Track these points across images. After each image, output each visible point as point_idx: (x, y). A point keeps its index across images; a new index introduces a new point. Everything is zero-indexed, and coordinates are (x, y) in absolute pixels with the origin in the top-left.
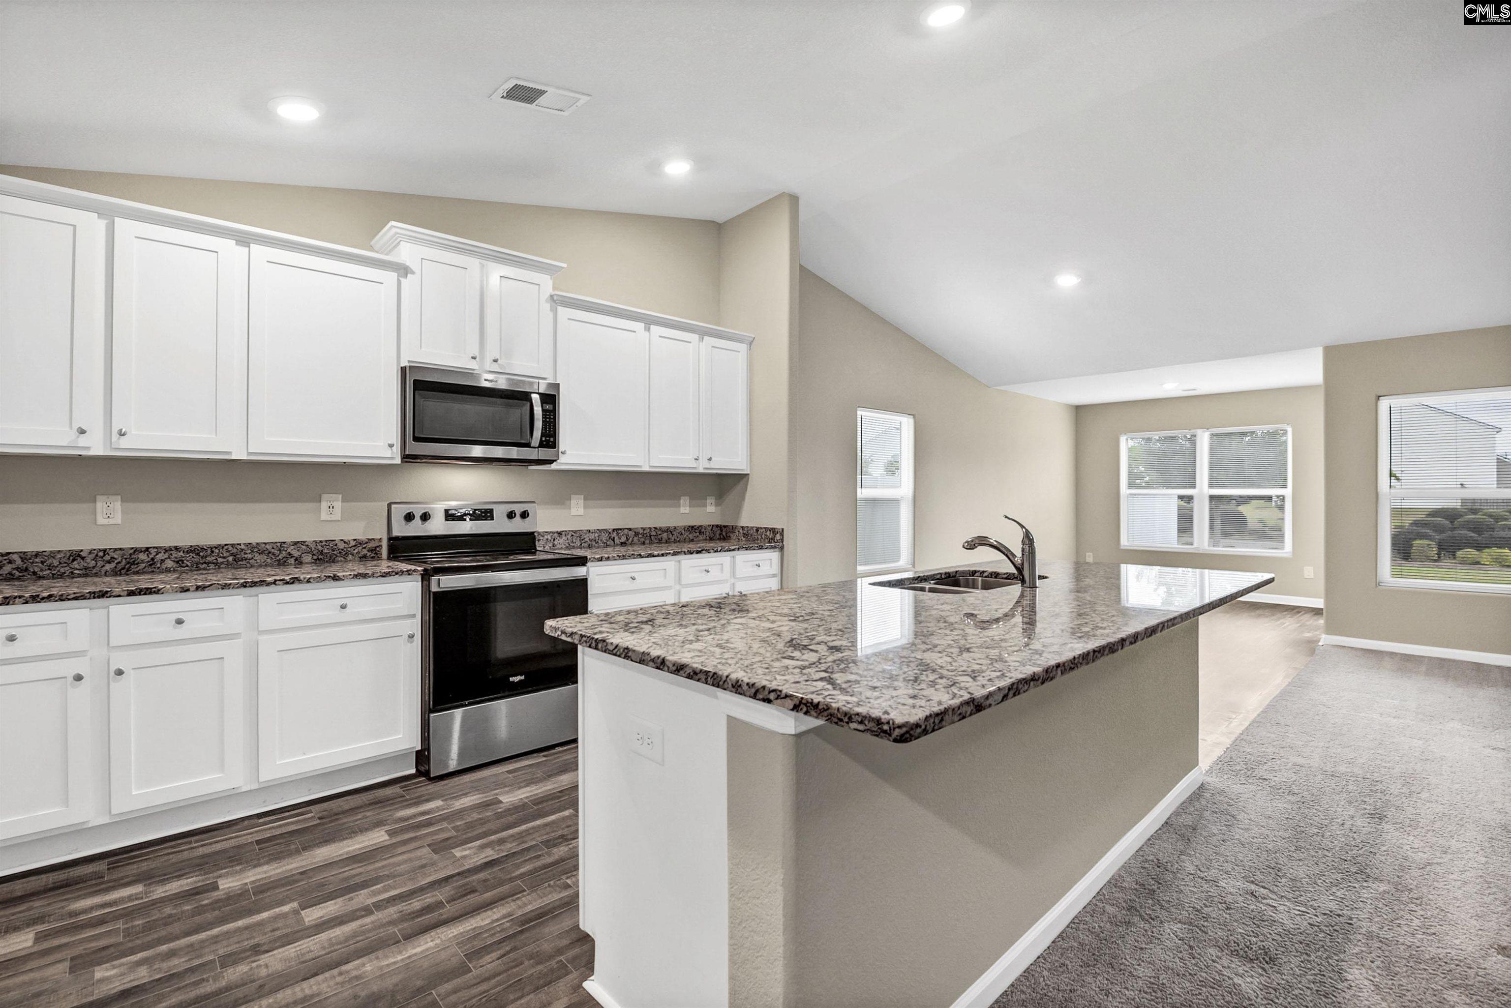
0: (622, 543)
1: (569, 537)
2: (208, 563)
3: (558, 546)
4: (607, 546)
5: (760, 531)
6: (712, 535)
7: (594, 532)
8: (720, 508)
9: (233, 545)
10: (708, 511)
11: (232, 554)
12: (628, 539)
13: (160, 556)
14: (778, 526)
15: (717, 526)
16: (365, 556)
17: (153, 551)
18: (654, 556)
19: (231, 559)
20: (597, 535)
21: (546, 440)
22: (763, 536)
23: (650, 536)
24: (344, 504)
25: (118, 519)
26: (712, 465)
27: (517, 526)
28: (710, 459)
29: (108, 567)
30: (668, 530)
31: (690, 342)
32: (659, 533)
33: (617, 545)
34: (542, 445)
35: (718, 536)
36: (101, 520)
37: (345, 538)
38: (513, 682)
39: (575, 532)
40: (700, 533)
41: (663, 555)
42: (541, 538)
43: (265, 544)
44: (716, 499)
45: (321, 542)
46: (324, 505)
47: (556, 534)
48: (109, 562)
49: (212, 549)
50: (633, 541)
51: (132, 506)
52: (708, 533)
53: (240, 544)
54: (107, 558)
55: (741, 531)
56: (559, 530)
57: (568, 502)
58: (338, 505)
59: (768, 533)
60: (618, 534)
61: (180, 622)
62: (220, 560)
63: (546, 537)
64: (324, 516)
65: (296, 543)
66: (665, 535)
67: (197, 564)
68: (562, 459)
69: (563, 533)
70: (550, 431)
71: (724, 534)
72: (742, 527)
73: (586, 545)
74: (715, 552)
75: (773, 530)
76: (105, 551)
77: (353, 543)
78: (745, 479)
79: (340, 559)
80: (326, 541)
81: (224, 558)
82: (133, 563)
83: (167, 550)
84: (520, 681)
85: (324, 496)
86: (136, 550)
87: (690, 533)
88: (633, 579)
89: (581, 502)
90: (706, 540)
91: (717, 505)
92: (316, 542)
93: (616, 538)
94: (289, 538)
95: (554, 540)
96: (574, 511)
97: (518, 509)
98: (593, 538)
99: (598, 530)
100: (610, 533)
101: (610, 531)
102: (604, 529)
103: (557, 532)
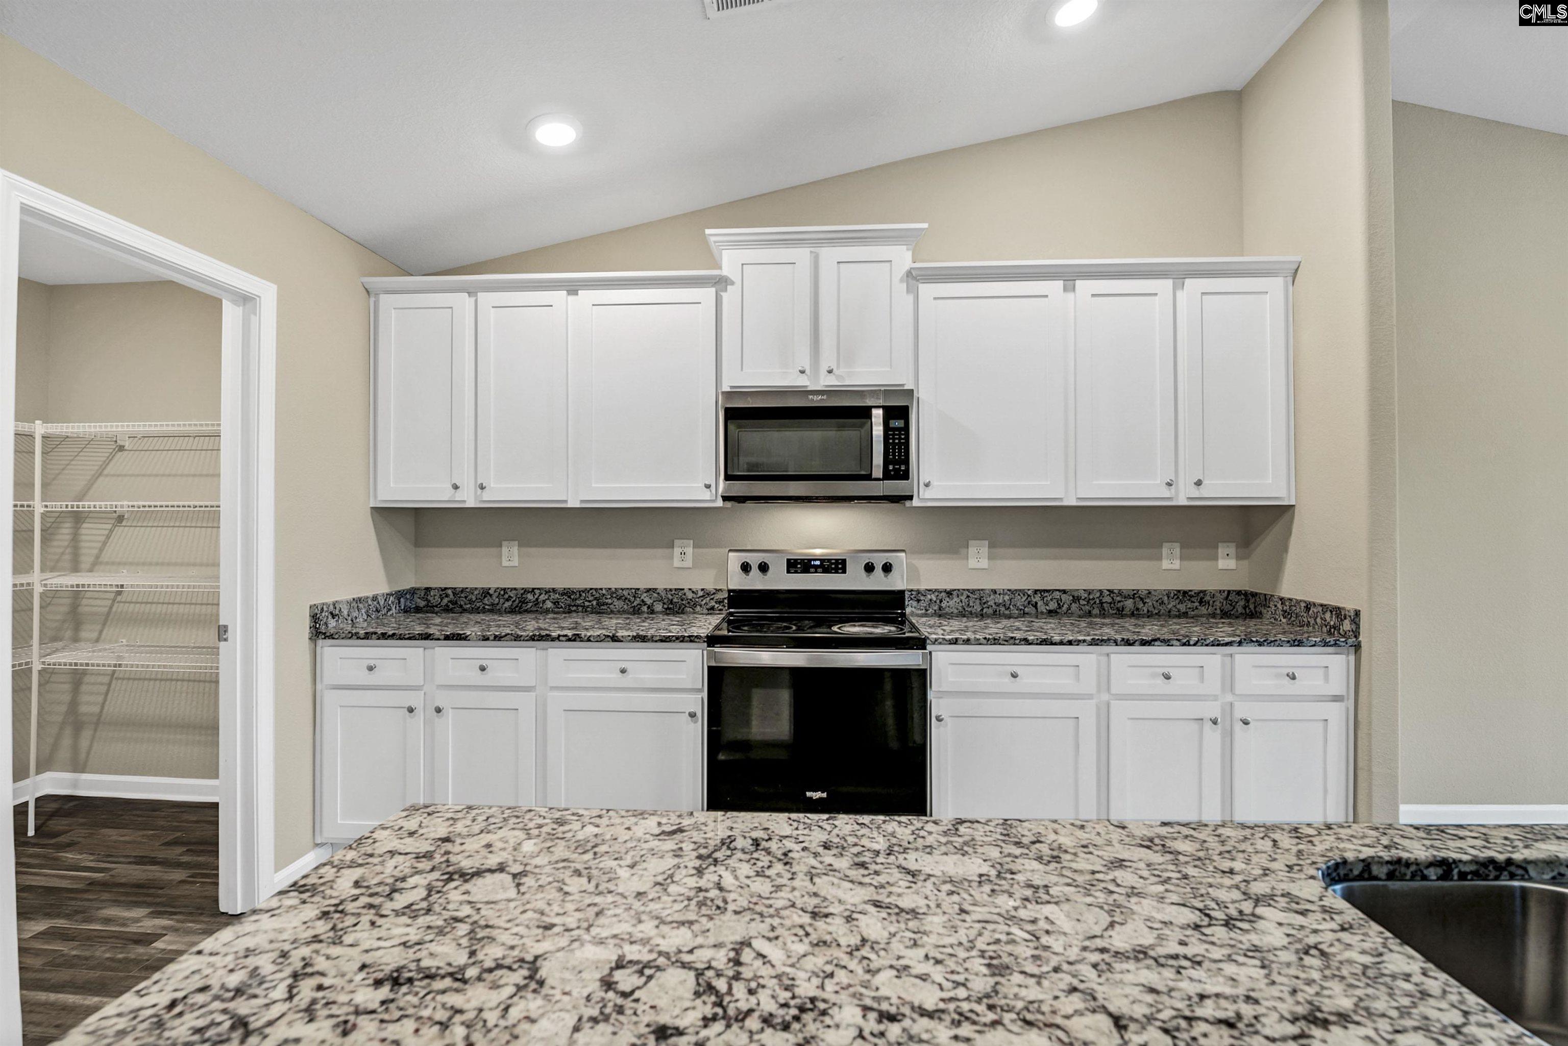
0: (1050, 612)
1: (963, 598)
2: (577, 606)
3: (947, 610)
4: (1025, 614)
5: (1313, 610)
6: (1227, 607)
7: (1004, 593)
8: (1245, 563)
9: (596, 590)
10: (1220, 567)
11: (595, 599)
12: (1060, 607)
13: (542, 597)
14: (1349, 605)
15: (1239, 593)
16: (712, 608)
17: (537, 592)
18: (1052, 644)
19: (594, 603)
20: (1007, 598)
21: (894, 469)
22: (1319, 620)
23: (1101, 603)
24: (696, 550)
25: (515, 563)
26: (1204, 492)
27: (877, 582)
28: (1199, 483)
29: (507, 604)
30: (1134, 595)
31: (1156, 294)
32: (1119, 599)
33: (1042, 613)
34: (887, 476)
35: (1240, 610)
36: (505, 563)
37: (694, 587)
38: (811, 798)
39: (973, 592)
40: (1201, 602)
41: (1070, 643)
42: (922, 598)
43: (622, 589)
44: (1237, 547)
45: (671, 590)
46: (677, 551)
47: (943, 594)
48: (507, 600)
49: (581, 592)
50: (1069, 609)
51: (524, 550)
52: (1218, 603)
53: (601, 589)
54: (506, 596)
55: (1279, 605)
56: (949, 587)
57: (963, 551)
58: (689, 551)
59: (1328, 615)
60: (1043, 598)
61: (483, 669)
62: (587, 604)
63: (929, 597)
64: (677, 563)
65: (648, 590)
66: (1129, 603)
67: (570, 606)
68: (926, 494)
69: (955, 593)
70: (900, 455)
71: (1252, 606)
72: (1282, 599)
73: (990, 611)
74: (1184, 644)
75: (1337, 611)
76: (504, 589)
77: (701, 593)
78: (1287, 516)
79: (688, 609)
80: (676, 590)
81: (590, 601)
82: (523, 602)
83: (547, 592)
84: (821, 799)
85: (677, 542)
86: (526, 591)
87: (1181, 602)
88: (1014, 676)
89: (985, 550)
90: (1214, 616)
91: (1239, 558)
92: (666, 589)
93: (1040, 603)
94: (642, 586)
95: (941, 601)
96: (972, 563)
97: (879, 561)
98: (1001, 601)
99: (1009, 590)
100: (1029, 596)
101: (1029, 592)
102: (1020, 590)
103: (945, 591)
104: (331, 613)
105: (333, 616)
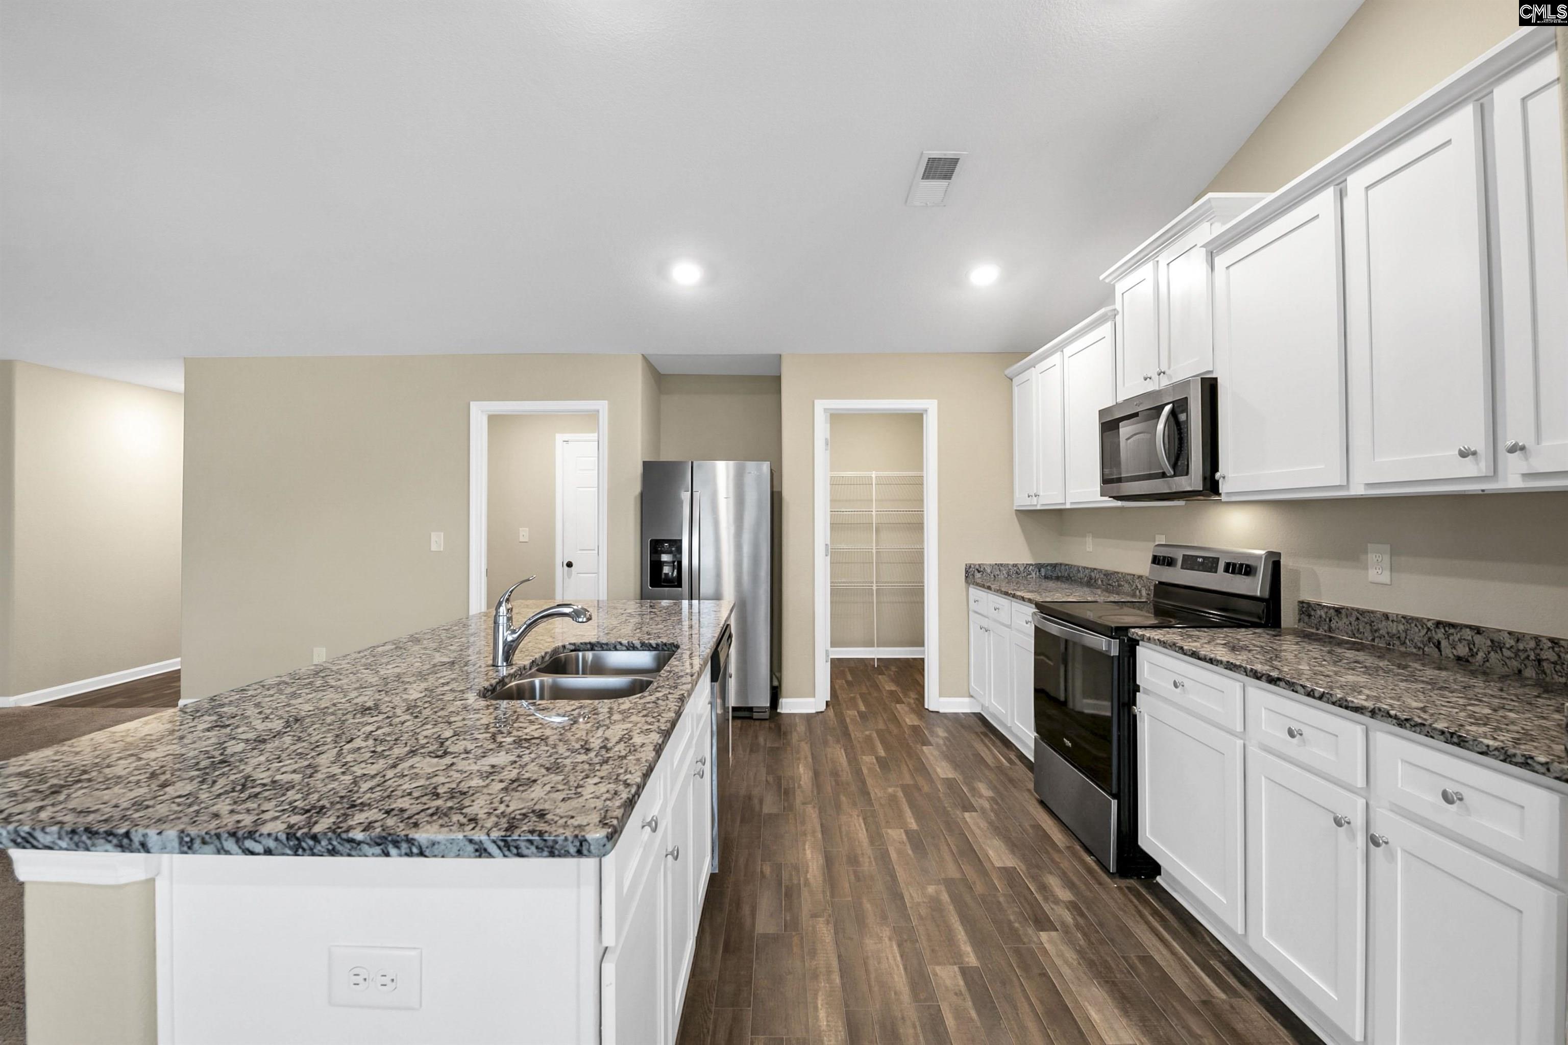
0: (1459, 658)
1: (1353, 619)
3: (1337, 632)
4: (1426, 656)
7: (1397, 619)
12: (1473, 654)
20: (1401, 627)
33: (1448, 659)
39: (1362, 613)
42: (1313, 613)
47: (1332, 611)
50: (1487, 659)
56: (1337, 604)
57: (1363, 557)
60: (1448, 636)
63: (1317, 612)
69: (1343, 611)
73: (1383, 643)
89: (1387, 560)
93: (1444, 643)
95: (1331, 621)
96: (1371, 574)
98: (1394, 631)
99: (1404, 617)
100: (1429, 629)
101: (1430, 624)
102: (1417, 619)
103: (1334, 608)
104: (977, 570)
105: (979, 572)
